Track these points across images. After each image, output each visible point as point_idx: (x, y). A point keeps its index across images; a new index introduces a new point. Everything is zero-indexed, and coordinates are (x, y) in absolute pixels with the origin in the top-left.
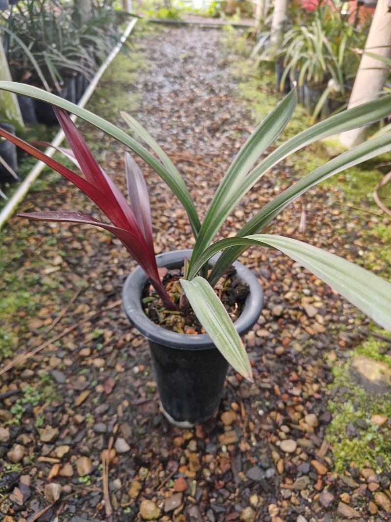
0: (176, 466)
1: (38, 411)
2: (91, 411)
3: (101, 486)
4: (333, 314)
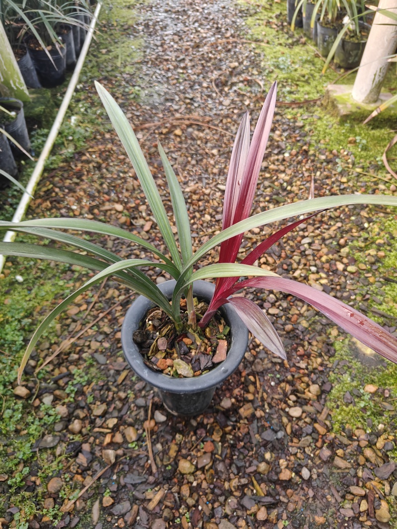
0: (204, 432)
1: (87, 390)
2: (131, 388)
3: (147, 450)
4: (337, 290)
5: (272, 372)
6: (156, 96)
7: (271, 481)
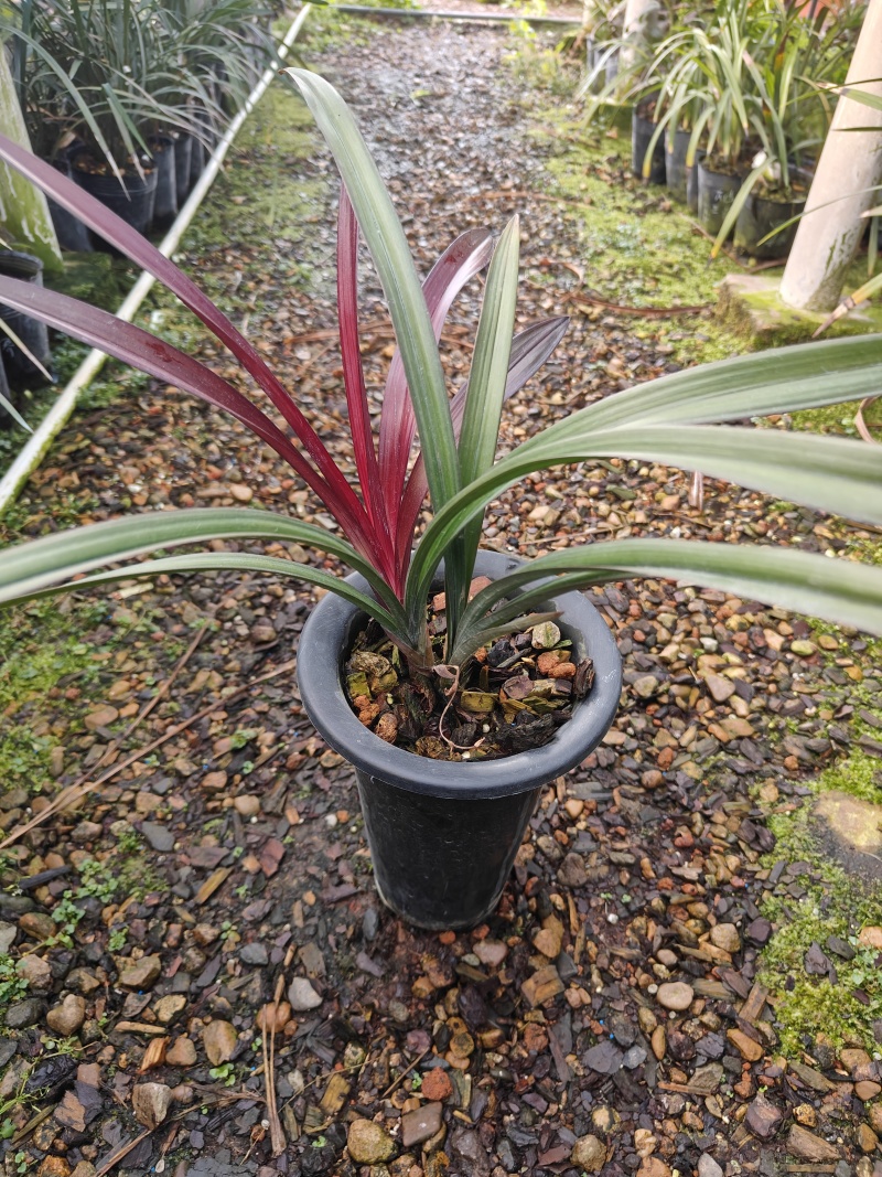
0: (426, 1041)
1: (113, 916)
2: (231, 917)
3: (261, 1088)
4: (770, 694)
5: (611, 889)
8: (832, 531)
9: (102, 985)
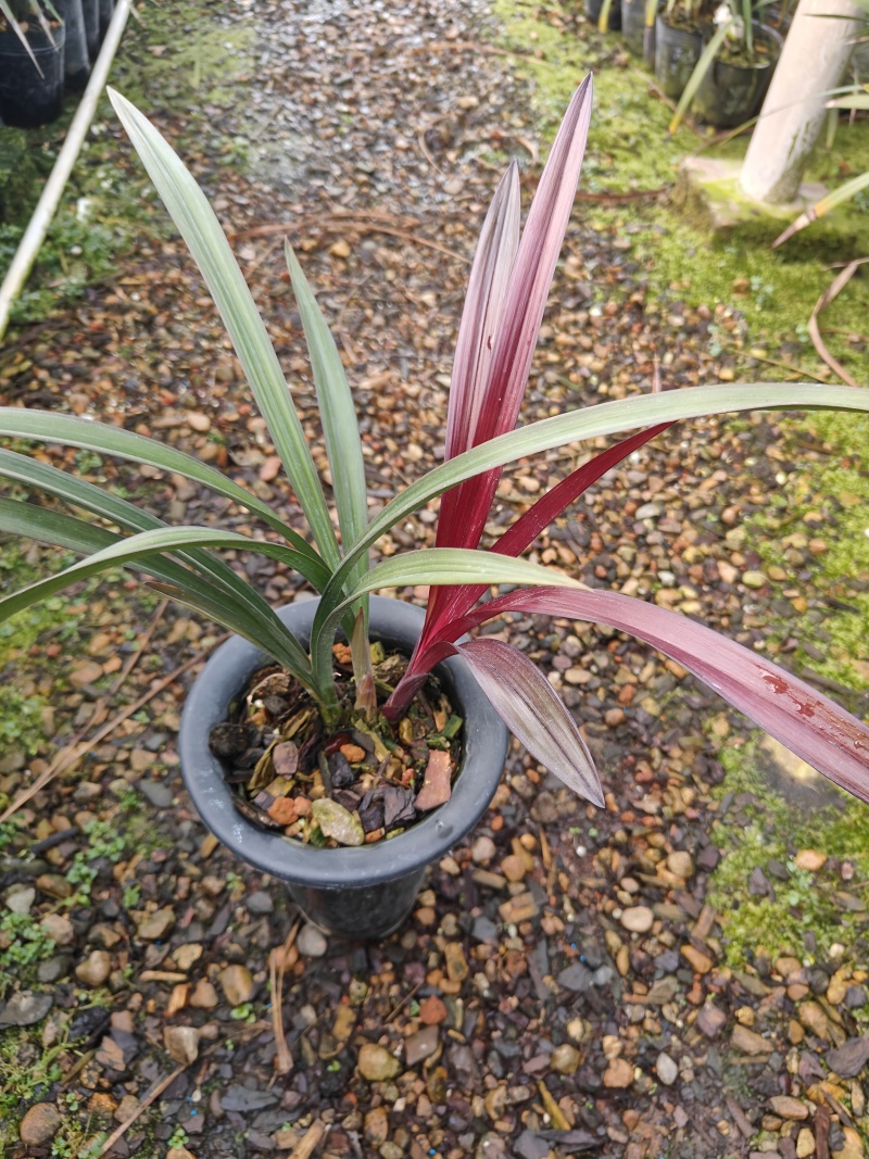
0: (421, 971)
1: (124, 873)
2: (235, 868)
4: (722, 627)
5: (579, 824)
6: (285, 162)
7: (584, 1091)
8: (784, 452)
9: (122, 939)
